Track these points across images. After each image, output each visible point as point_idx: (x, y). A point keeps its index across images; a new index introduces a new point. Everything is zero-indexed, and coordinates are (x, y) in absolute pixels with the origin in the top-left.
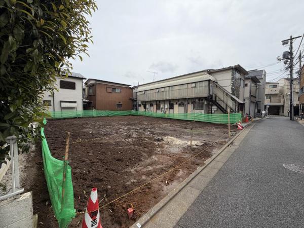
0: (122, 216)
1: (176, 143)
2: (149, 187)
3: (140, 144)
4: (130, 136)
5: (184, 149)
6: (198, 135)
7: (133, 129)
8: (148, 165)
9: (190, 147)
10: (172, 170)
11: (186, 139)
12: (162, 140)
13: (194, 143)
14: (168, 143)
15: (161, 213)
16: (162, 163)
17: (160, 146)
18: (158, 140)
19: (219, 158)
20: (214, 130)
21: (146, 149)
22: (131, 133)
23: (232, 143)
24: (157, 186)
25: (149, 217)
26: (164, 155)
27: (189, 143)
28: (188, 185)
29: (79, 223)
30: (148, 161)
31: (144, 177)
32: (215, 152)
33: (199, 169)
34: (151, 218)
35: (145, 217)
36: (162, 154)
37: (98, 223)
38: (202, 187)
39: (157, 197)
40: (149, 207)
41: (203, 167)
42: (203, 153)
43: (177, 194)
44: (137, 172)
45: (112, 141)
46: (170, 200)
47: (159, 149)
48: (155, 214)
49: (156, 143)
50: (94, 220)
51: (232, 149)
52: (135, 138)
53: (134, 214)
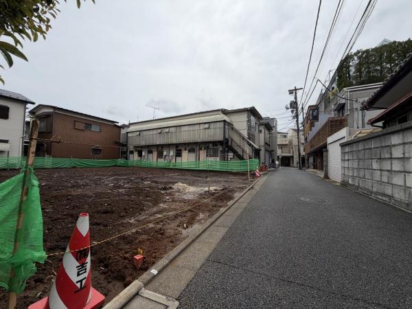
0: (126, 267)
1: (189, 191)
2: (161, 232)
3: (138, 194)
4: (120, 187)
5: (201, 194)
6: (215, 182)
7: (125, 179)
8: (156, 213)
9: (208, 191)
10: (189, 214)
11: (202, 186)
12: (171, 188)
13: (212, 188)
14: (179, 191)
15: (182, 256)
16: (175, 210)
17: (170, 194)
18: (165, 189)
19: (242, 200)
20: (232, 178)
21: (148, 198)
22: (121, 183)
23: (252, 188)
24: (173, 231)
25: (167, 262)
26: (176, 201)
27: (207, 189)
28: (213, 225)
29: (39, 294)
30: (155, 209)
31: (151, 225)
32: (237, 195)
33: (223, 210)
34: (171, 262)
35: (162, 262)
36: (173, 201)
37: (88, 270)
38: (230, 225)
39: (174, 241)
40: (166, 252)
41: (226, 208)
42: (224, 197)
43: (200, 235)
44: (139, 221)
45: (90, 193)
46: (193, 241)
47: (167, 198)
48: (175, 257)
49: (163, 192)
50: (83, 265)
51: (254, 192)
52: (129, 188)
53: (144, 262)
